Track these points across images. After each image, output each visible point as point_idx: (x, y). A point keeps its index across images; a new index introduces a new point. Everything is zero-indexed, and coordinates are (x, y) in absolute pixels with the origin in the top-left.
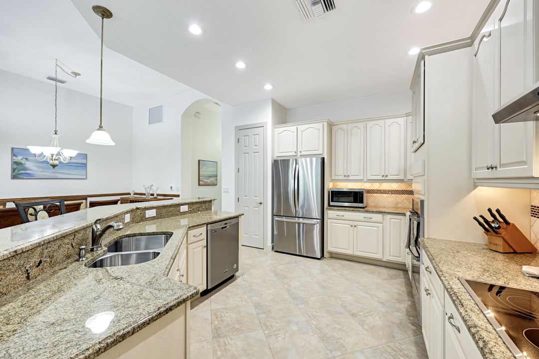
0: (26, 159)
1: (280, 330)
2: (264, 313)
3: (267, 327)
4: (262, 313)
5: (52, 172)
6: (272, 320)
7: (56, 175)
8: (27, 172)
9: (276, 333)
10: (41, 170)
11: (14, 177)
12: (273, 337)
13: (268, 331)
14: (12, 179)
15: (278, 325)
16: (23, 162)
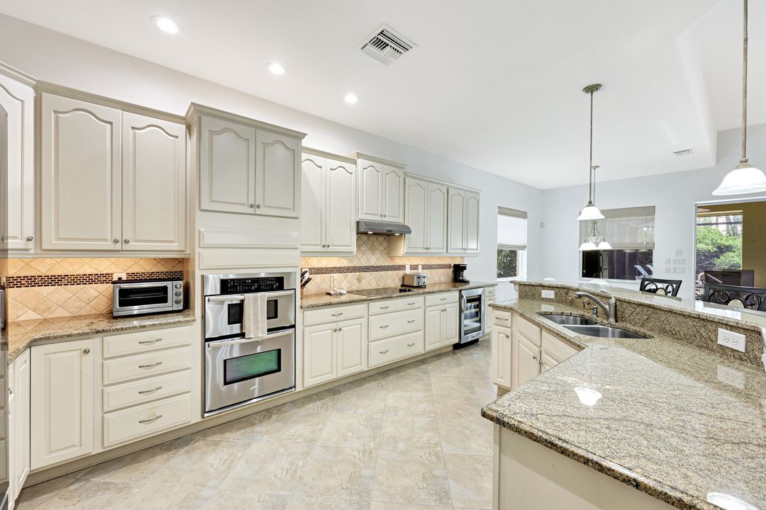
1: (420, 448)
2: (434, 477)
3: (437, 455)
4: (438, 477)
6: (426, 461)
9: (427, 446)
12: (432, 442)
13: (436, 449)
15: (420, 454)
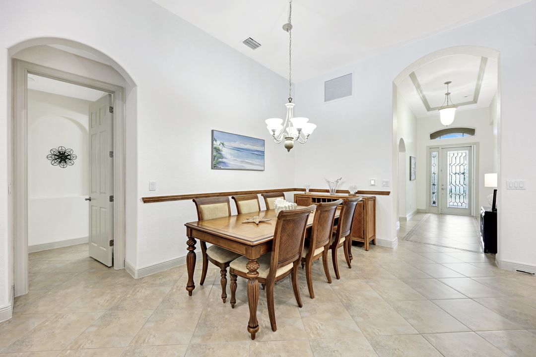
0: (223, 144)
5: (242, 161)
7: (244, 165)
8: (224, 160)
10: (233, 158)
11: (214, 167)
14: (212, 169)
16: (221, 148)
